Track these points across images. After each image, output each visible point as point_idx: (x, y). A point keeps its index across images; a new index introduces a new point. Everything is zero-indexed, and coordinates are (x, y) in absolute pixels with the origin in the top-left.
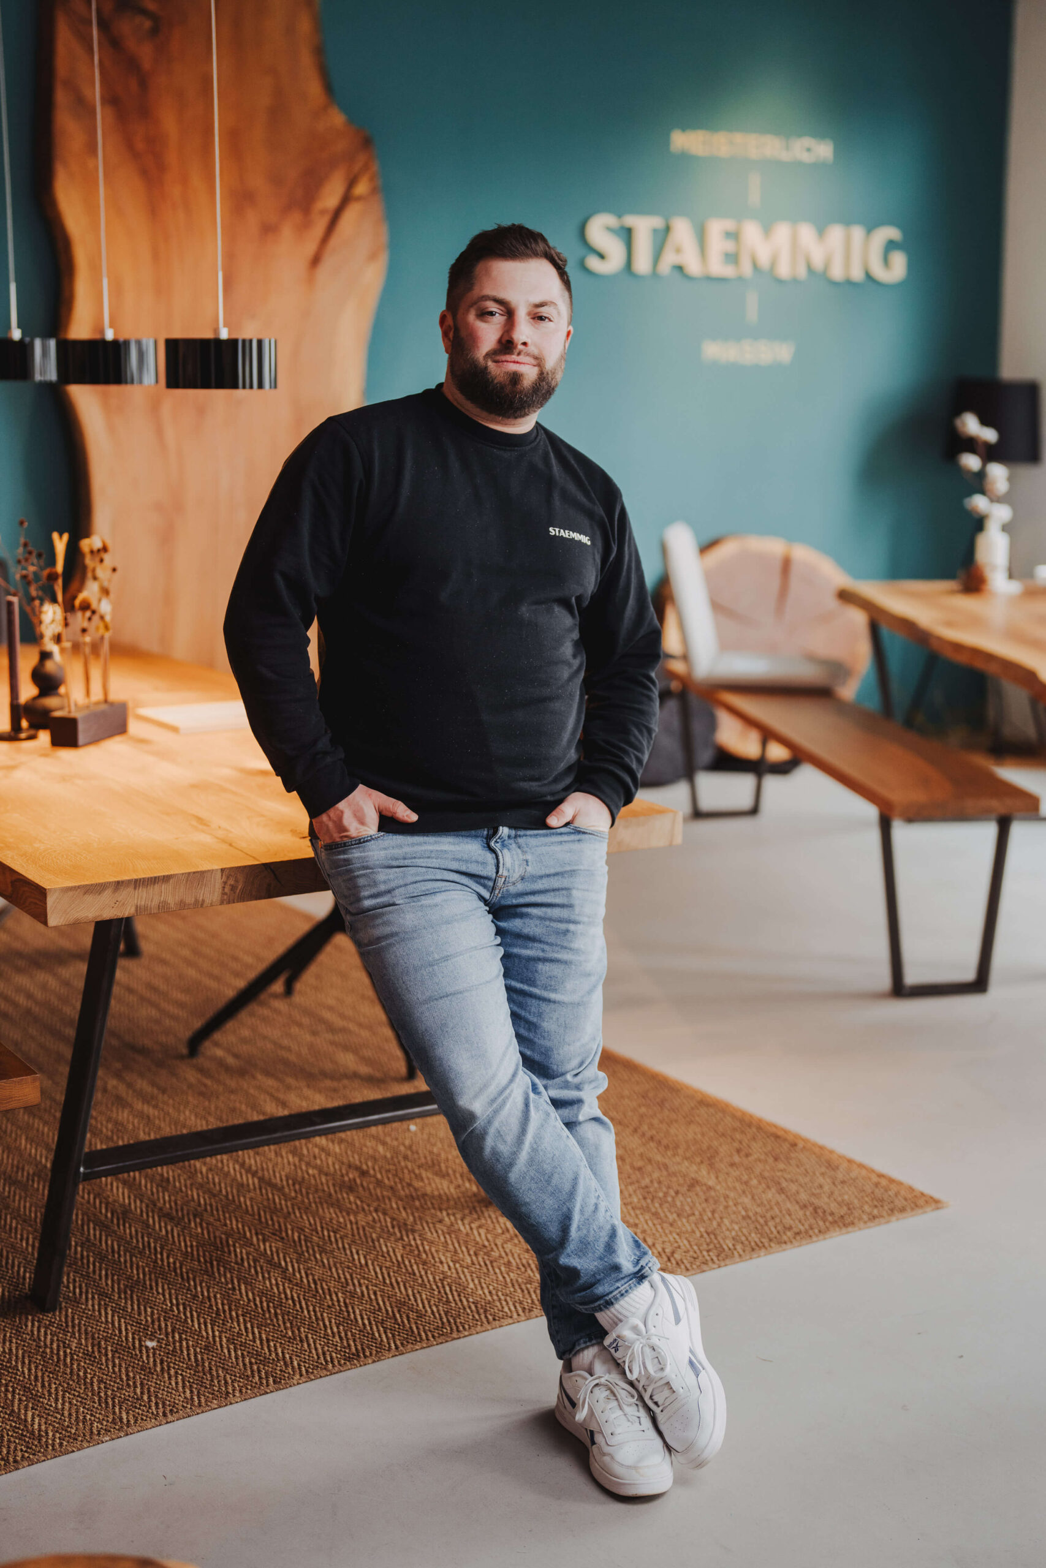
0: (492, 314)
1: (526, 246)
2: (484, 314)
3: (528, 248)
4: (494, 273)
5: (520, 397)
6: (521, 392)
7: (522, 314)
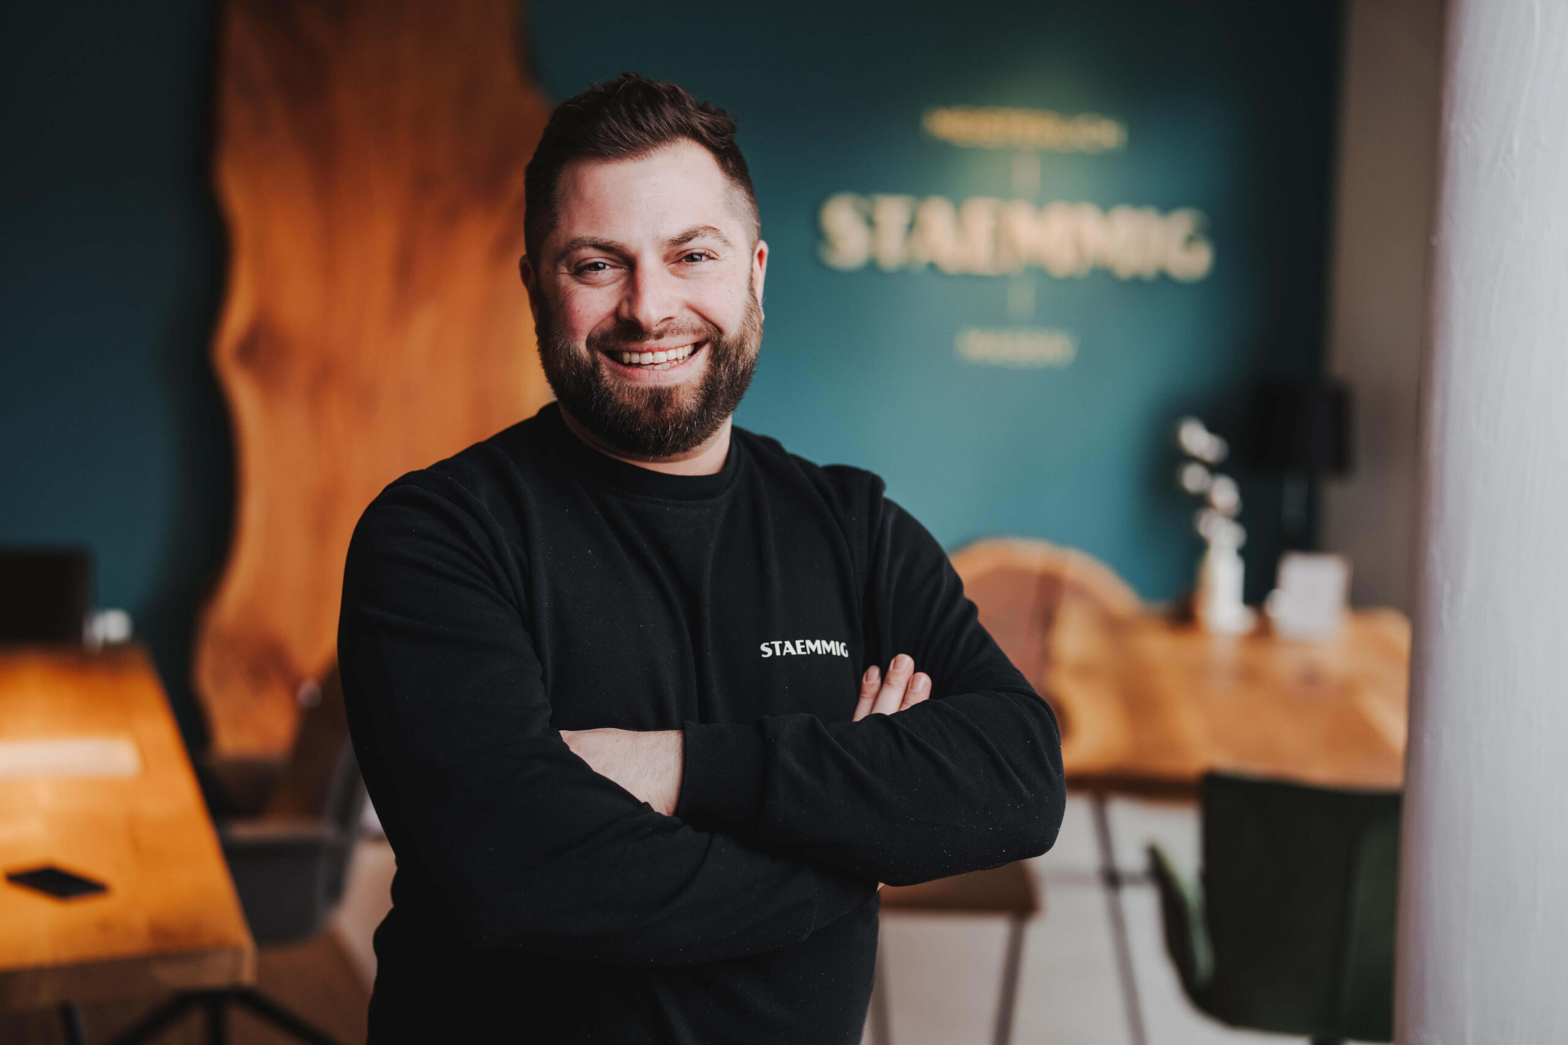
0: (595, 267)
1: (639, 127)
2: (582, 271)
3: (643, 130)
4: (589, 191)
5: (676, 430)
6: (677, 418)
7: (651, 264)
